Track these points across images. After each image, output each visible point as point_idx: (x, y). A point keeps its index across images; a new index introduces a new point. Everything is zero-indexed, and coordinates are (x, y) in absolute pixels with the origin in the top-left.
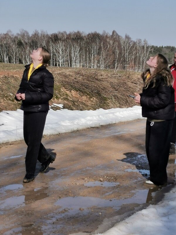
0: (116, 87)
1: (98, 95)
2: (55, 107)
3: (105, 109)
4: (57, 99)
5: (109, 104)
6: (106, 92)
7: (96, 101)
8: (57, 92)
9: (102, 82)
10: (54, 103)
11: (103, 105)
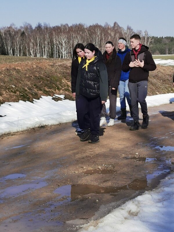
4: (58, 90)
8: (58, 83)
10: (55, 94)
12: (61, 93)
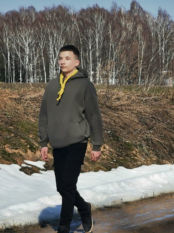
0: (148, 121)
1: (114, 139)
2: (29, 168)
3: (128, 167)
4: (32, 151)
5: (136, 158)
6: (130, 133)
7: (110, 151)
8: (31, 136)
9: (121, 113)
10: (26, 159)
11: (125, 159)
12: (38, 157)
